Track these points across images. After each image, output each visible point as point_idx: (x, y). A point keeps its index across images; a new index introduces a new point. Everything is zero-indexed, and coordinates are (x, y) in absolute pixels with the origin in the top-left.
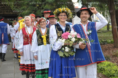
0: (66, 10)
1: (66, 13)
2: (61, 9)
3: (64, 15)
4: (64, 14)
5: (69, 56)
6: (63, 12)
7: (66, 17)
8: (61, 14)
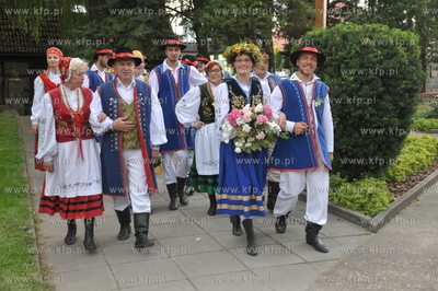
0: (248, 49)
1: (250, 55)
2: (238, 47)
3: (246, 60)
4: (244, 57)
5: (260, 149)
6: (243, 52)
7: (250, 63)
8: (238, 58)
